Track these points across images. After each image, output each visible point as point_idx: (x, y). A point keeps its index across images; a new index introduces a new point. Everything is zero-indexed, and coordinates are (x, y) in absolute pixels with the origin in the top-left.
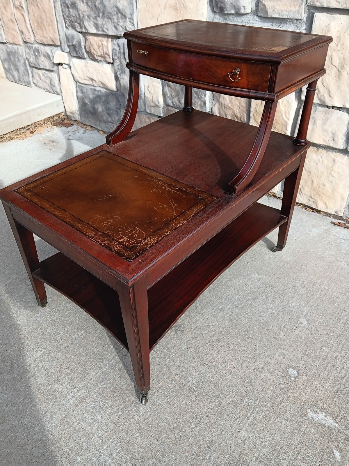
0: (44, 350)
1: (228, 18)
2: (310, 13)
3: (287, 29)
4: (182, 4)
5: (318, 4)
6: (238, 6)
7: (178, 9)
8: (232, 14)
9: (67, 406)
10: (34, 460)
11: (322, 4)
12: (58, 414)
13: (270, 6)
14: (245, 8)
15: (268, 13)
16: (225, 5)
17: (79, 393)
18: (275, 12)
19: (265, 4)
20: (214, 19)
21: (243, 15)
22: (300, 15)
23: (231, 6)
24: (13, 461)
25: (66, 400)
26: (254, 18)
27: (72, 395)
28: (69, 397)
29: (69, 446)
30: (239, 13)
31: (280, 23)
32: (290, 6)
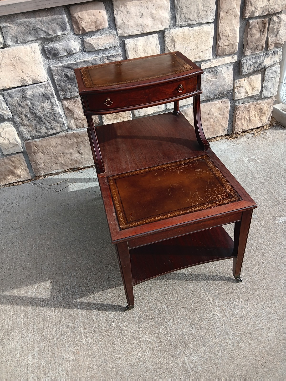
0: (170, 321)
1: (61, 59)
2: (121, 41)
3: (110, 54)
4: (18, 60)
5: (126, 35)
6: (69, 49)
7: (15, 65)
8: (65, 56)
9: (222, 321)
10: (250, 350)
11: (129, 34)
12: (225, 327)
13: (95, 43)
14: (76, 49)
15: (95, 48)
16: (58, 51)
17: (217, 311)
18: (100, 46)
19: (90, 43)
20: (49, 63)
21: (74, 54)
22: (116, 44)
23: (63, 51)
24: (246, 362)
25: (217, 320)
26: (83, 53)
27: (215, 316)
28: (216, 318)
29: (250, 328)
30: (71, 53)
31: (104, 52)
32: (108, 40)
